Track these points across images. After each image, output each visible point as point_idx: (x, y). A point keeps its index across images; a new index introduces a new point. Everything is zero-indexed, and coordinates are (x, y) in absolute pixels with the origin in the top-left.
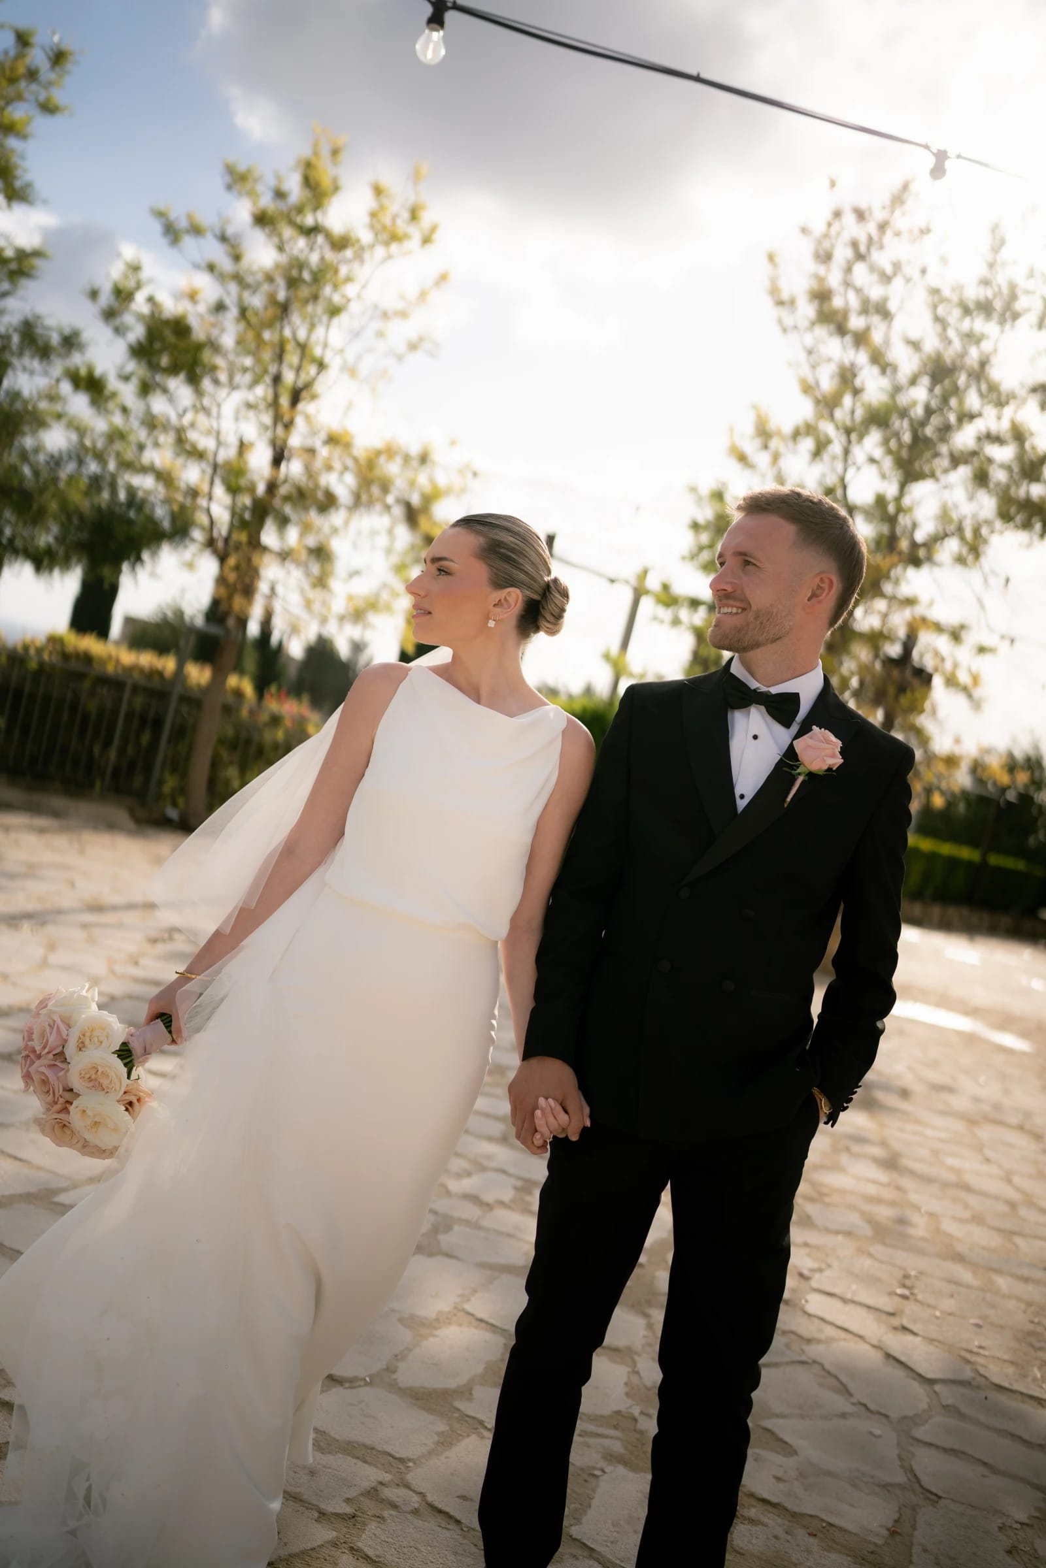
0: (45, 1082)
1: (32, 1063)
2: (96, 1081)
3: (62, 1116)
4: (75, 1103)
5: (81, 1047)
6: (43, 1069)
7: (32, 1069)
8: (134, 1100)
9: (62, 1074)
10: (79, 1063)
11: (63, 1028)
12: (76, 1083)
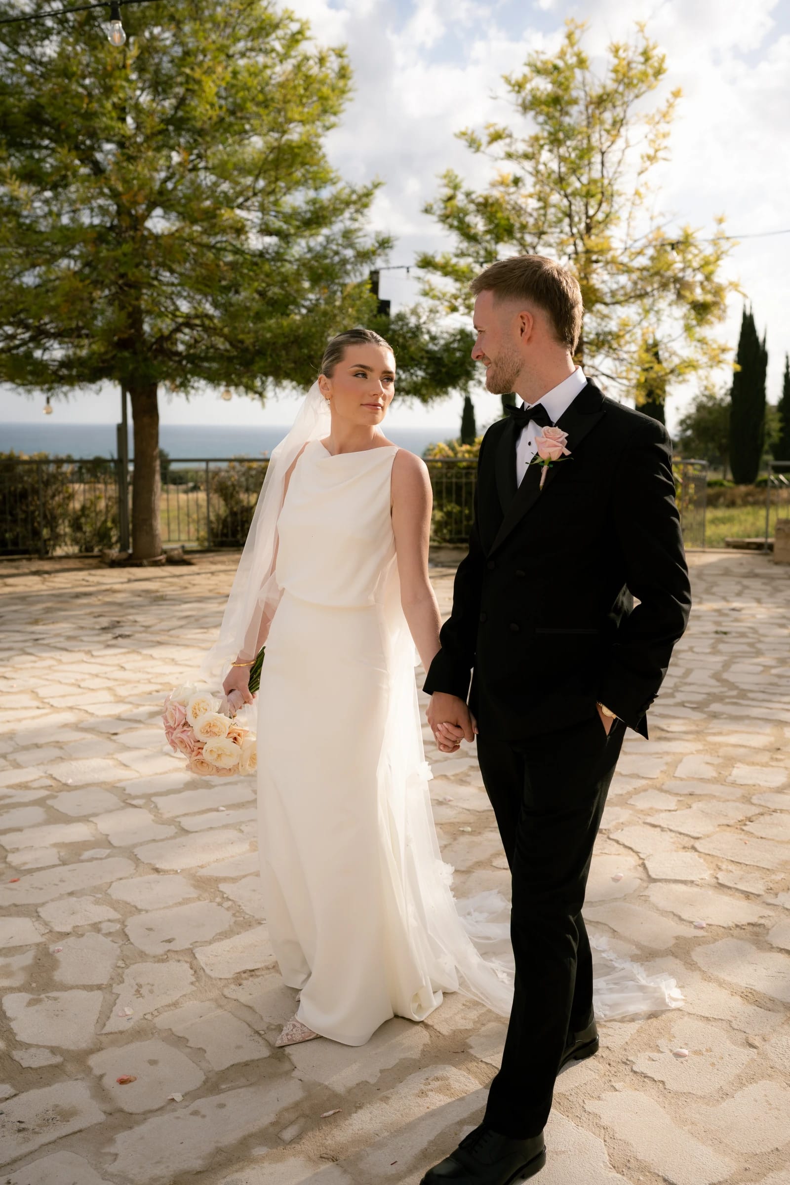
0: (182, 742)
1: (172, 734)
2: (210, 730)
3: (198, 757)
4: (205, 747)
5: (196, 715)
6: (179, 735)
7: (173, 737)
8: (235, 735)
9: (189, 734)
10: (198, 725)
11: (182, 708)
12: (201, 738)
